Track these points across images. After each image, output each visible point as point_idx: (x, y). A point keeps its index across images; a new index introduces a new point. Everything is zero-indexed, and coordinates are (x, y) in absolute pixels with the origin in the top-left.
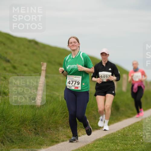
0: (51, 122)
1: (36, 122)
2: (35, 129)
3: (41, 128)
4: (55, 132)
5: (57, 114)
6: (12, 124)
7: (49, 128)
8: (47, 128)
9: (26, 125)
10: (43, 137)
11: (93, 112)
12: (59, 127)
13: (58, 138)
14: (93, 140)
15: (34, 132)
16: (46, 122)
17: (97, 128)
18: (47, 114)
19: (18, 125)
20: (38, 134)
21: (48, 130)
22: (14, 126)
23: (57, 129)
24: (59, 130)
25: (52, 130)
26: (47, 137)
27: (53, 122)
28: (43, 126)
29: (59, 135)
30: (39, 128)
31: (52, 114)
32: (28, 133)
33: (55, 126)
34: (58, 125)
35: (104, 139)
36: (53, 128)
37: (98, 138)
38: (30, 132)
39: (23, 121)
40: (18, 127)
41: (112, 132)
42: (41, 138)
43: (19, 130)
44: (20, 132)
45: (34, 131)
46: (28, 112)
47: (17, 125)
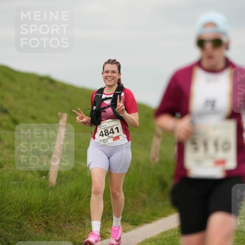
0: (72, 211)
1: (47, 211)
2: (47, 223)
3: (55, 221)
4: (78, 228)
5: (83, 197)
6: (8, 214)
7: (69, 222)
8: (65, 222)
9: (32, 216)
10: (59, 236)
11: (142, 195)
12: (85, 219)
13: (84, 237)
14: (140, 241)
15: (44, 228)
16: (65, 212)
17: (147, 221)
18: (67, 199)
19: (19, 217)
20: (51, 232)
21: (68, 224)
22: (11, 218)
23: (82, 223)
24: (84, 224)
25: (73, 225)
26: (65, 236)
27: (75, 212)
28: (58, 217)
29: (85, 232)
30: (53, 222)
31: (74, 198)
32: (35, 229)
33: (79, 217)
34: (83, 216)
35: (157, 239)
36: (75, 221)
37: (149, 237)
38: (38, 227)
39: (27, 210)
40: (18, 219)
41: (171, 228)
42: (56, 237)
43: (19, 224)
44: (21, 227)
45: (45, 226)
46: (36, 195)
47: (17, 216)
